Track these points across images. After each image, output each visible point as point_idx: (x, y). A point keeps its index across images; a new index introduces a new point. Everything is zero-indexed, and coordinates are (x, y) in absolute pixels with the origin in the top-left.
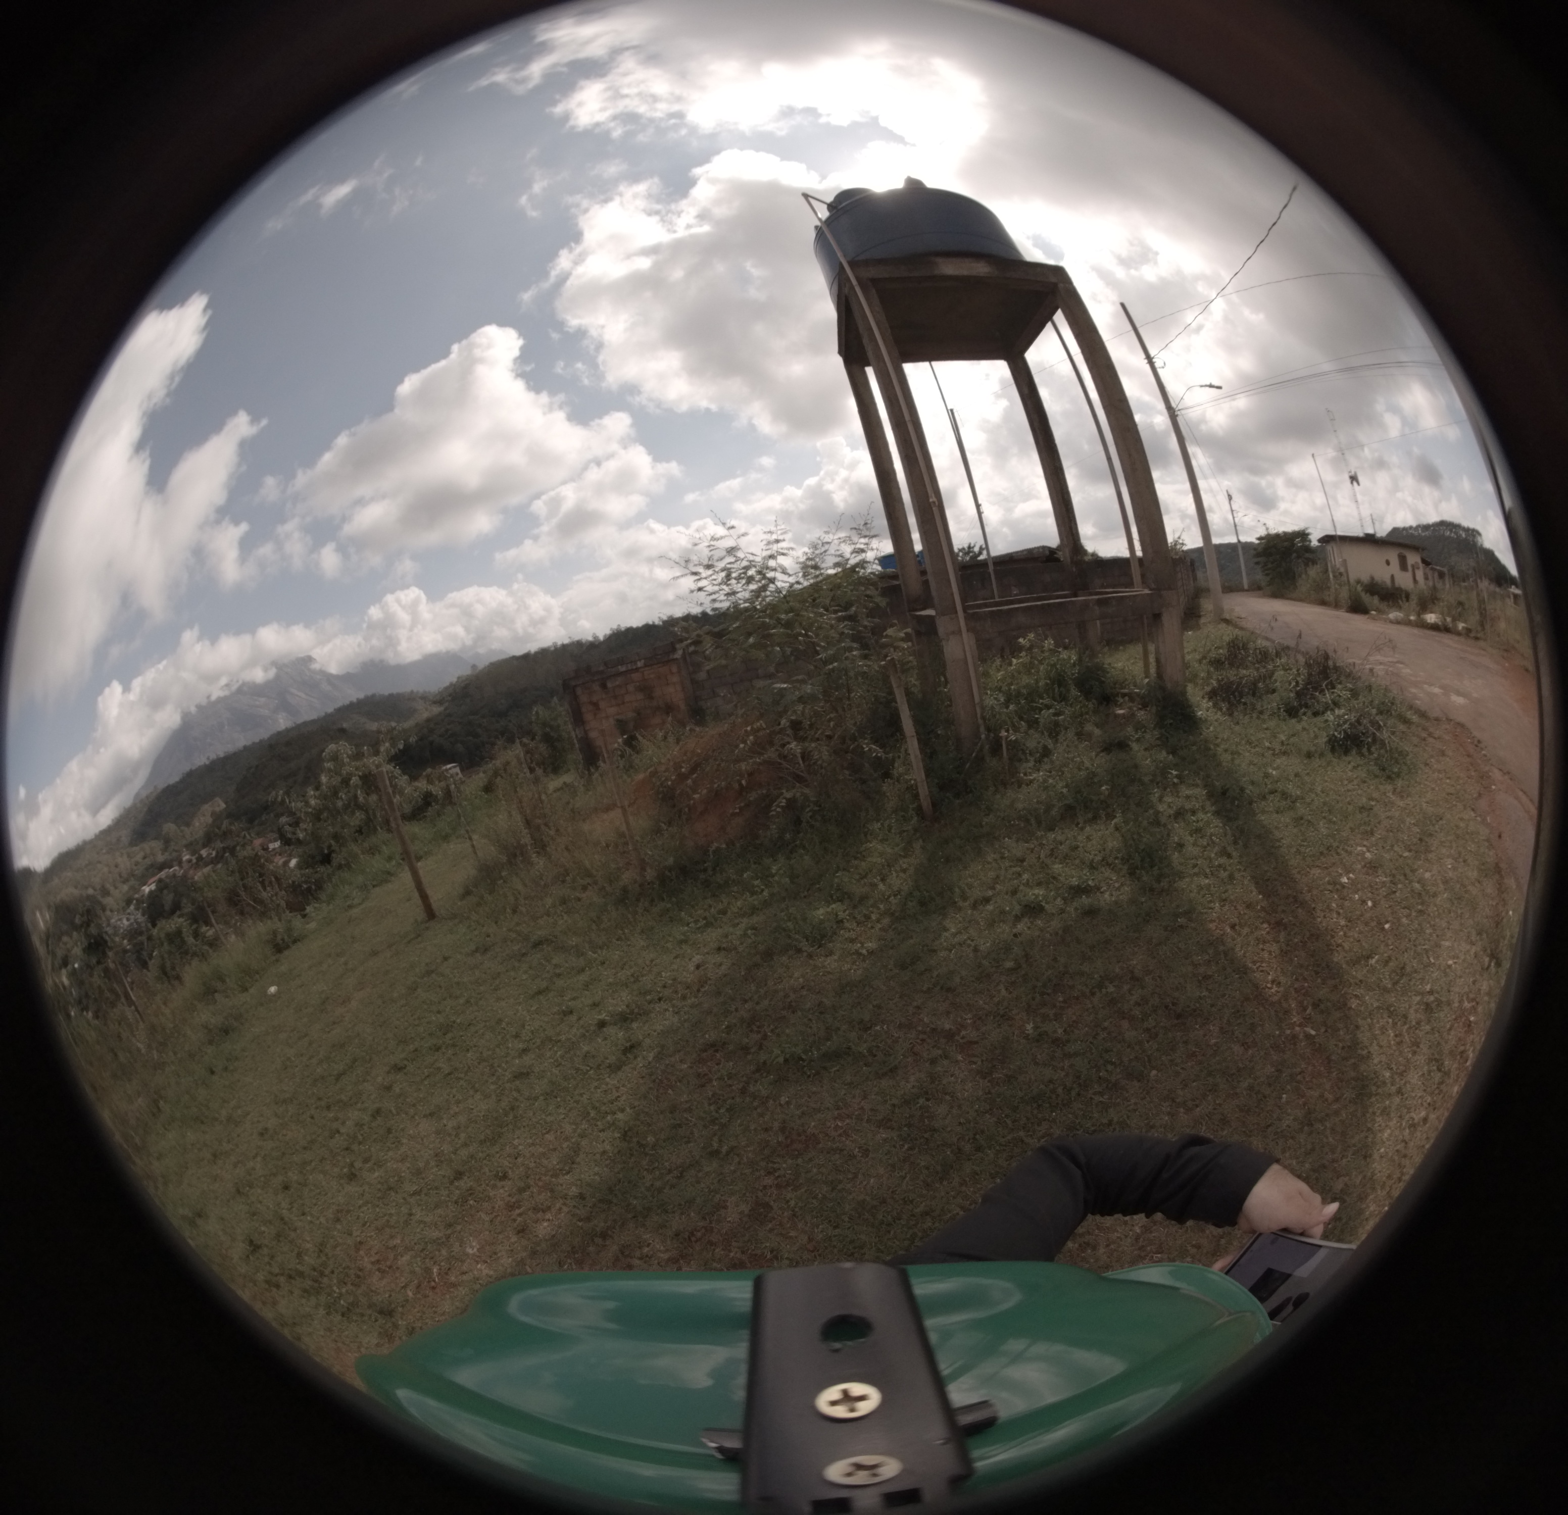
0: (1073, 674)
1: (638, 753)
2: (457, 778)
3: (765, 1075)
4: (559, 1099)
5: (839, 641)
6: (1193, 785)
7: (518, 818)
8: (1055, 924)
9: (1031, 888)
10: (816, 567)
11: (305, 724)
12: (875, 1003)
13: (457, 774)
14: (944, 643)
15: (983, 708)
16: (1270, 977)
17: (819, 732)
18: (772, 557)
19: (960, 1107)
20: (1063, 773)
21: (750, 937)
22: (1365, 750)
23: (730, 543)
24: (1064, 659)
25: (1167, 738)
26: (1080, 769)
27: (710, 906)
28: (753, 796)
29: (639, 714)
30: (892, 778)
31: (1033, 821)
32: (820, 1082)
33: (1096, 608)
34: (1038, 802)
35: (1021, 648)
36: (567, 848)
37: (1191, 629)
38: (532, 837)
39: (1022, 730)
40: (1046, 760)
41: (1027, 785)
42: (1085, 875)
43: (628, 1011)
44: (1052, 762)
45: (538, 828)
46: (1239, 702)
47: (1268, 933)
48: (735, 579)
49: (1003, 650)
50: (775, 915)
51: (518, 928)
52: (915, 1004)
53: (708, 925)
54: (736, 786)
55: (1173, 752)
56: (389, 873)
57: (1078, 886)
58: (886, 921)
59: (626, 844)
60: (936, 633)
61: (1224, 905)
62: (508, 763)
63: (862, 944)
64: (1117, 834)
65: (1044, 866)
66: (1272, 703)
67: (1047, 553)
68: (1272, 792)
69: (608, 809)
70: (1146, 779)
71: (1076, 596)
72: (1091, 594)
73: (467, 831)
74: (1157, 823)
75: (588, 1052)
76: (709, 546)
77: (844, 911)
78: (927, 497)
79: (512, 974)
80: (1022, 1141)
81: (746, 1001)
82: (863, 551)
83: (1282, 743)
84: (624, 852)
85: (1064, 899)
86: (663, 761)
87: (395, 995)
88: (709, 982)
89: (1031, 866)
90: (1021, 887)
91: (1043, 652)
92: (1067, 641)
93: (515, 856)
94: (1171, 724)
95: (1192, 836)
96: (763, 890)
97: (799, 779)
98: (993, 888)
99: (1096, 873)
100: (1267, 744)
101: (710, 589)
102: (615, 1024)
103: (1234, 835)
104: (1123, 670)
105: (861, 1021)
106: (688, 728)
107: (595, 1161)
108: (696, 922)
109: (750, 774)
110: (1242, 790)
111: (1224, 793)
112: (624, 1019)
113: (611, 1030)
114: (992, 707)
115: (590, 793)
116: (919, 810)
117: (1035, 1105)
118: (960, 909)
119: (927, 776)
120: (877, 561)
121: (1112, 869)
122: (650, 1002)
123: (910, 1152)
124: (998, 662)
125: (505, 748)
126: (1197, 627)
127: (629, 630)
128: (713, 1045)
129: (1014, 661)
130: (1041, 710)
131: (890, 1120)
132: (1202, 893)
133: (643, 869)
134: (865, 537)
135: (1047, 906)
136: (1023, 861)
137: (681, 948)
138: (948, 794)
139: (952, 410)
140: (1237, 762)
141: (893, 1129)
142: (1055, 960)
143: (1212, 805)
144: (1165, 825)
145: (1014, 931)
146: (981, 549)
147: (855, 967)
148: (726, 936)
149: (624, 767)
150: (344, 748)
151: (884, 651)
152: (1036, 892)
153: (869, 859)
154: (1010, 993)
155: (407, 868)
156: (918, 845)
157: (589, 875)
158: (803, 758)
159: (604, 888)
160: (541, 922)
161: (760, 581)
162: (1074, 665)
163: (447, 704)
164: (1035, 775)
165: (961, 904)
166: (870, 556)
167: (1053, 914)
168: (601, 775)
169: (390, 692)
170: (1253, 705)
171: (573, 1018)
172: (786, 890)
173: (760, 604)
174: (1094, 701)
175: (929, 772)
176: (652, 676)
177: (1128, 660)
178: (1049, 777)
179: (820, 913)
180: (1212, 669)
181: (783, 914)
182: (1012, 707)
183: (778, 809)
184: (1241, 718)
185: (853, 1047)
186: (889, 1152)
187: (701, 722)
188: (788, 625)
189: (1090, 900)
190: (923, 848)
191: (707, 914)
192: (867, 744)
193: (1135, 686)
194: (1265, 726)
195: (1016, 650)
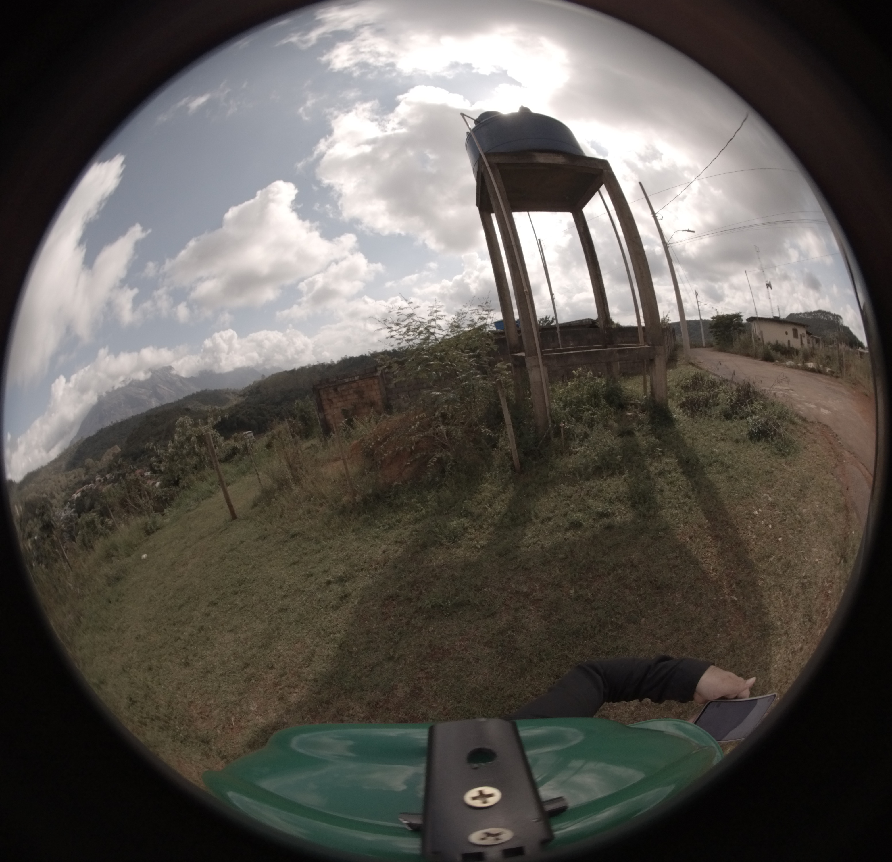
0: (603, 392)
1: (354, 429)
2: (251, 439)
3: (420, 614)
4: (304, 624)
5: (470, 369)
6: (670, 457)
7: (285, 464)
8: (588, 534)
9: (575, 513)
10: (458, 327)
11: (167, 405)
12: (484, 576)
13: (252, 437)
14: (529, 372)
15: (551, 409)
16: (711, 567)
17: (457, 420)
18: (433, 320)
19: (531, 636)
20: (595, 448)
21: (414, 536)
22: (769, 439)
23: (409, 311)
24: (598, 383)
25: (656, 429)
26: (605, 446)
27: (392, 518)
28: (418, 456)
29: (355, 406)
30: (497, 448)
31: (577, 474)
32: (452, 619)
33: (617, 354)
34: (581, 464)
35: (573, 376)
36: (312, 482)
37: (672, 367)
38: (292, 475)
39: (572, 423)
40: (586, 440)
41: (575, 454)
42: (606, 506)
43: (344, 576)
44: (589, 441)
45: (296, 469)
46: (698, 410)
47: (711, 542)
48: (412, 331)
49: (563, 376)
50: (429, 524)
51: (283, 526)
52: (507, 577)
53: (391, 528)
54: (409, 450)
55: (659, 437)
56: (211, 492)
57: (602, 513)
58: (492, 529)
59: (346, 480)
60: (525, 366)
61: (686, 525)
62: (280, 432)
63: (478, 542)
64: (625, 484)
65: (583, 501)
66: (717, 411)
67: (591, 322)
68: (715, 462)
69: (336, 460)
70: (643, 452)
71: (606, 347)
72: (615, 347)
73: (256, 470)
74: (648, 477)
75: (321, 598)
76: (398, 313)
77: (468, 523)
78: (523, 289)
79: (279, 552)
80: (567, 657)
81: (410, 572)
82: (485, 319)
83: (722, 434)
84: (344, 485)
85: (594, 519)
86: (368, 434)
87: (213, 562)
88: (390, 561)
89: (575, 500)
90: (570, 512)
91: (586, 378)
92: (600, 373)
93: (283, 485)
94: (658, 422)
95: (668, 485)
96: (422, 510)
97: (444, 446)
98: (553, 512)
99: (613, 505)
100: (713, 434)
101: (397, 337)
102: (336, 583)
103: (692, 486)
104: (631, 390)
105: (476, 586)
106: (382, 416)
107: (324, 660)
108: (384, 526)
109: (417, 443)
110: (698, 460)
111: (687, 462)
112: (341, 580)
113: (334, 586)
114: (556, 409)
115: (326, 451)
116: (513, 467)
117: (574, 636)
118: (534, 524)
119: (517, 447)
120: (493, 325)
121: (622, 503)
122: (356, 571)
123: (503, 661)
124: (560, 383)
125: (279, 423)
126: (674, 367)
127: (352, 358)
128: (391, 597)
129: (569, 383)
130: (584, 411)
131: (491, 642)
132: (673, 518)
133: (355, 495)
134: (486, 310)
135: (584, 523)
136: (570, 497)
137: (375, 541)
138: (530, 458)
139: (539, 240)
140: (695, 444)
141: (492, 648)
142: (588, 554)
143: (681, 468)
144: (653, 479)
145: (565, 537)
146: (553, 319)
147: (473, 555)
148: (401, 535)
149: (346, 436)
150: (188, 420)
151: (495, 375)
152: (578, 515)
153: (483, 494)
154: (562, 572)
155: (221, 490)
156: (511, 486)
157: (325, 498)
158: (447, 435)
159: (332, 505)
160: (296, 523)
161: (425, 334)
162: (604, 386)
163: (247, 397)
164: (579, 449)
165: (534, 520)
166: (489, 321)
167: (587, 528)
168: (333, 441)
169: (215, 388)
170: (706, 412)
171: (313, 578)
172: (435, 510)
173: (426, 346)
174: (614, 407)
175: (518, 445)
176: (363, 385)
177: (635, 385)
178: (587, 450)
179: (454, 523)
180: (683, 391)
181: (433, 523)
182: (567, 409)
183: (432, 464)
184: (699, 419)
185: (471, 600)
186: (490, 660)
187: (390, 413)
188: (441, 359)
189: (609, 521)
190: (514, 488)
191: (390, 522)
192: (484, 428)
193: (638, 399)
194: (712, 424)
195: (571, 377)
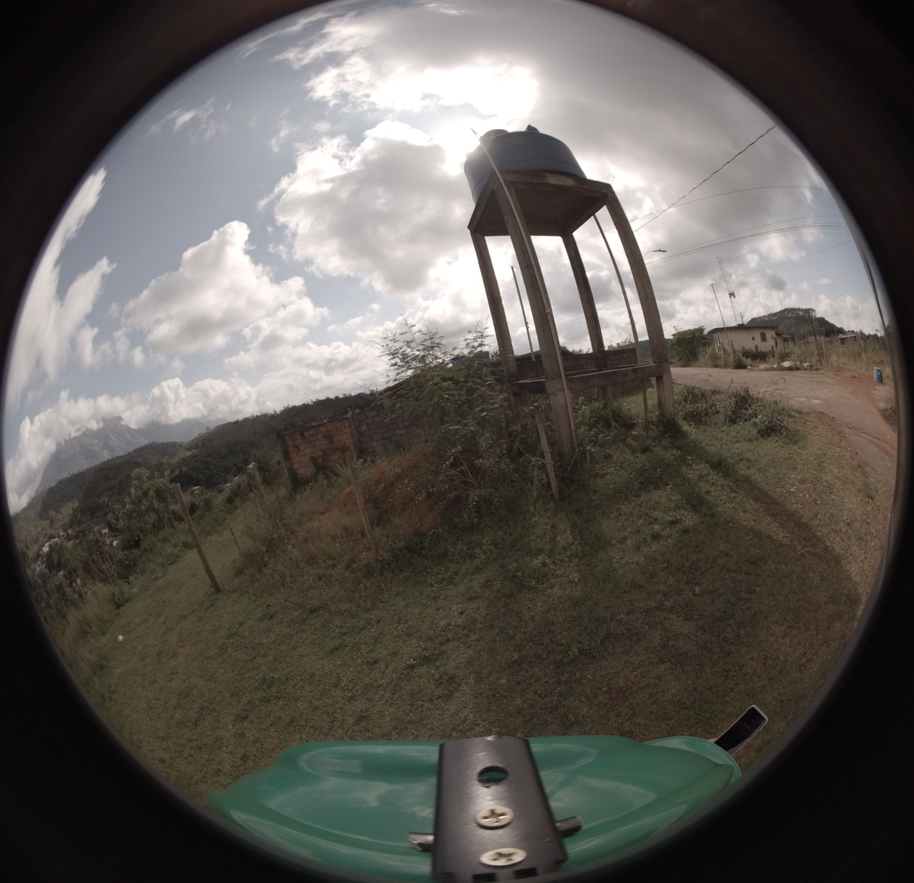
11: (118, 458)
29: (325, 453)
127: (294, 407)
150: (144, 472)
163: (193, 450)
169: (162, 441)
176: (333, 429)
